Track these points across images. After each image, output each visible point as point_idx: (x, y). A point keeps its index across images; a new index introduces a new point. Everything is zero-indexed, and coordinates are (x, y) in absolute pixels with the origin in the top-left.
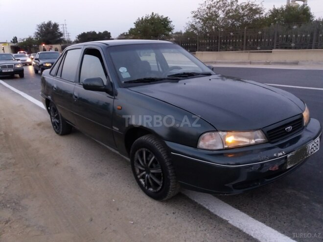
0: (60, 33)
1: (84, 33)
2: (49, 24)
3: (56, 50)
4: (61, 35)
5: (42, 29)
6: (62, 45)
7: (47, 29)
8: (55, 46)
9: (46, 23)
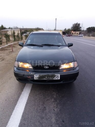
0: (80, 27)
1: (90, 27)
2: (77, 24)
3: (77, 34)
4: (81, 28)
5: (74, 26)
6: (80, 32)
7: (76, 26)
8: (77, 32)
9: (76, 23)
